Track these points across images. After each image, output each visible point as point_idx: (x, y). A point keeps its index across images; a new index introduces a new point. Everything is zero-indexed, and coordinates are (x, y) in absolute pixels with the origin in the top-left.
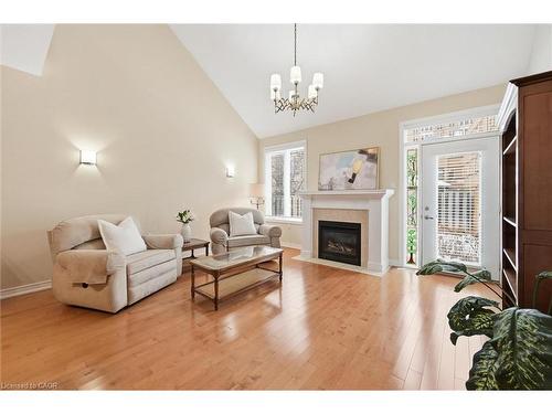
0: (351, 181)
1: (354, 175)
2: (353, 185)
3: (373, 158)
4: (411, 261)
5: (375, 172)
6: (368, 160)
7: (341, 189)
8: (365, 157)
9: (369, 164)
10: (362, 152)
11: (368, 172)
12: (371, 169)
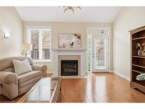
0: (72, 45)
1: (73, 43)
2: (73, 46)
3: (79, 37)
4: (89, 71)
5: (80, 42)
6: (77, 38)
7: (68, 48)
8: (77, 37)
9: (78, 39)
10: (75, 35)
11: (78, 42)
12: (79, 41)
